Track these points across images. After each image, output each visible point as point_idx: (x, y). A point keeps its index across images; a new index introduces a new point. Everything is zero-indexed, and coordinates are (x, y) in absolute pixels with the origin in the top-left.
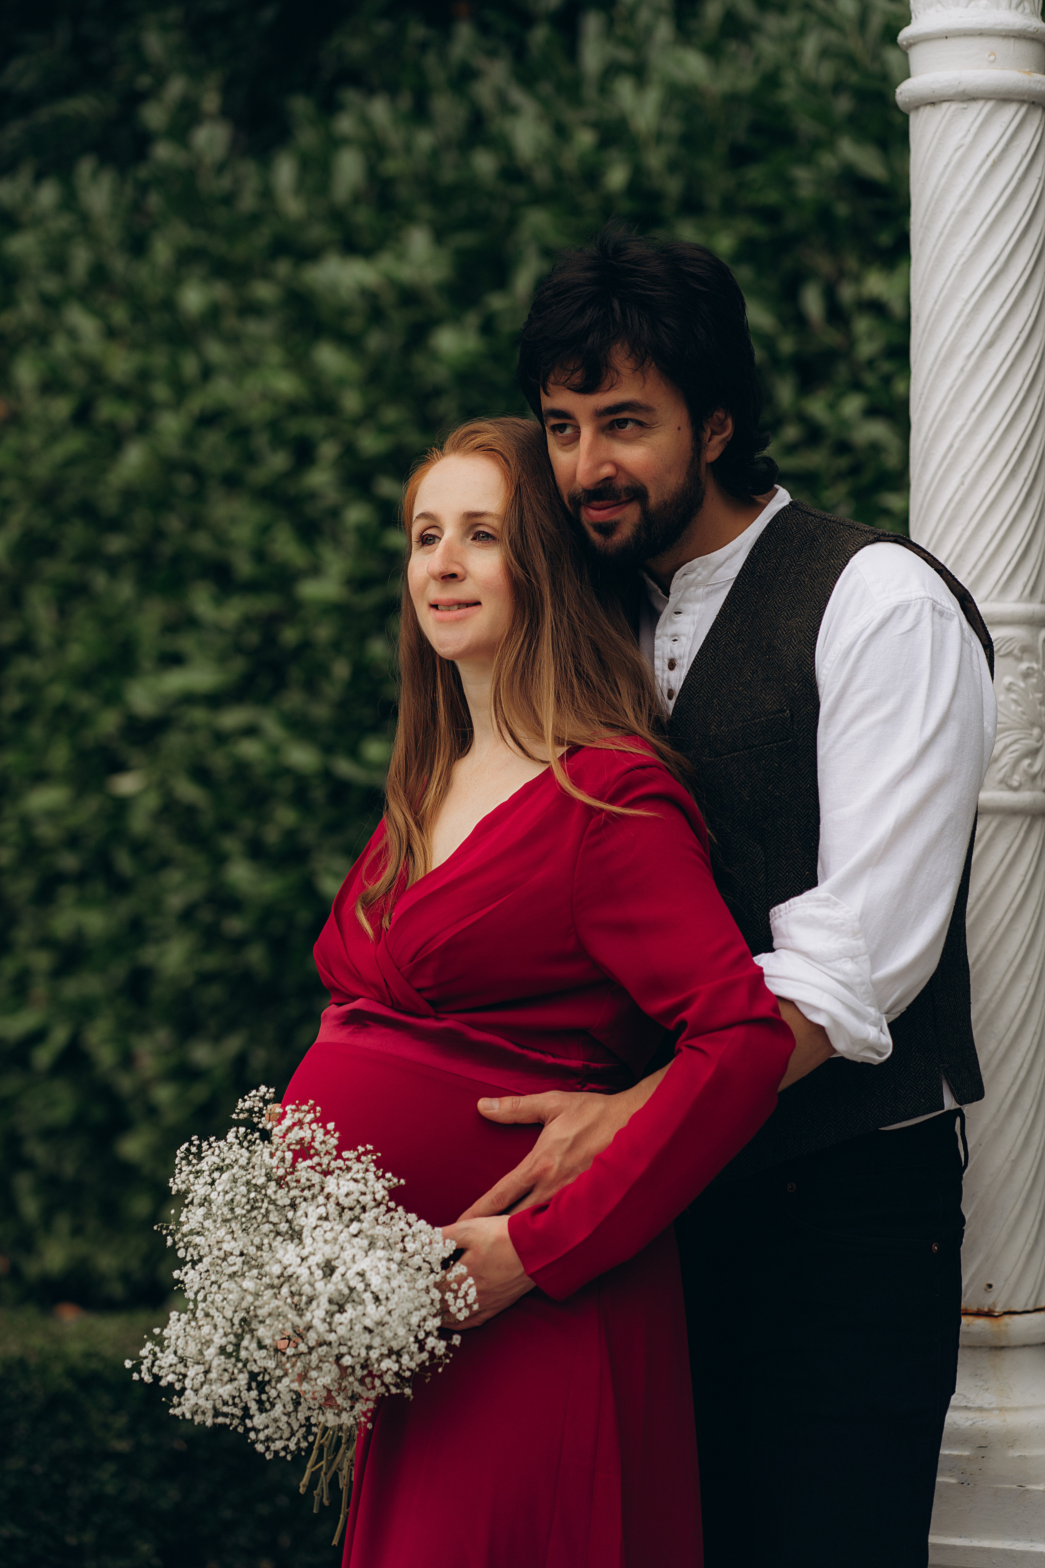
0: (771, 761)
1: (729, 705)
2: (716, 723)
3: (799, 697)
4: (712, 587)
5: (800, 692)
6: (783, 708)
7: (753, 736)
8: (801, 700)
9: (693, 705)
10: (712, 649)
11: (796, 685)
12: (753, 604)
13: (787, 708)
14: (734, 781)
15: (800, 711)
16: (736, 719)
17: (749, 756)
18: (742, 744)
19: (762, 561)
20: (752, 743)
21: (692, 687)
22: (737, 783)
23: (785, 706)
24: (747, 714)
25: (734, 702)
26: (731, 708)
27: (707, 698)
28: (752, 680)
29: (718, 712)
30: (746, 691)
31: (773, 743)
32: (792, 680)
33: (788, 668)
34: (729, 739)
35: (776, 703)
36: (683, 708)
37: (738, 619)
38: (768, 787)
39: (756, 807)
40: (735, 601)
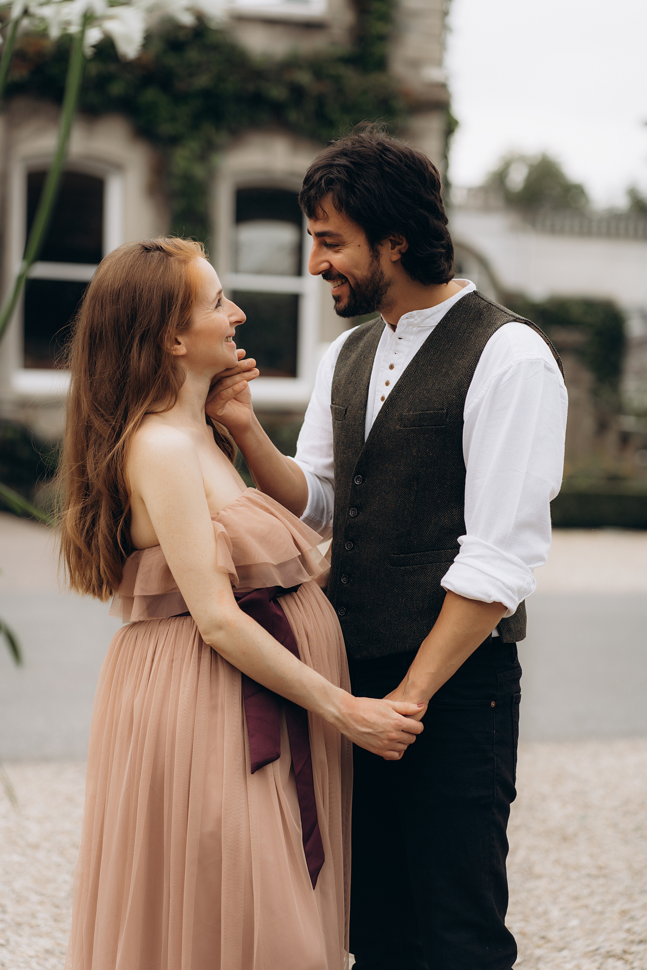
1: (417, 400)
2: (408, 408)
3: (454, 404)
5: (455, 401)
6: (444, 408)
7: (424, 420)
8: (454, 406)
9: (399, 396)
10: (415, 366)
11: (455, 397)
12: (442, 345)
13: (446, 408)
14: (411, 443)
15: (452, 411)
16: (419, 408)
17: (420, 431)
18: (418, 423)
19: (452, 322)
20: (423, 424)
22: (412, 444)
23: (445, 407)
24: (425, 407)
25: (420, 399)
26: (418, 402)
27: (407, 394)
28: (431, 389)
29: (411, 403)
30: (427, 394)
32: (453, 394)
33: (453, 387)
34: (412, 419)
35: (440, 404)
37: (432, 351)
38: (427, 450)
39: (418, 459)
40: (432, 341)
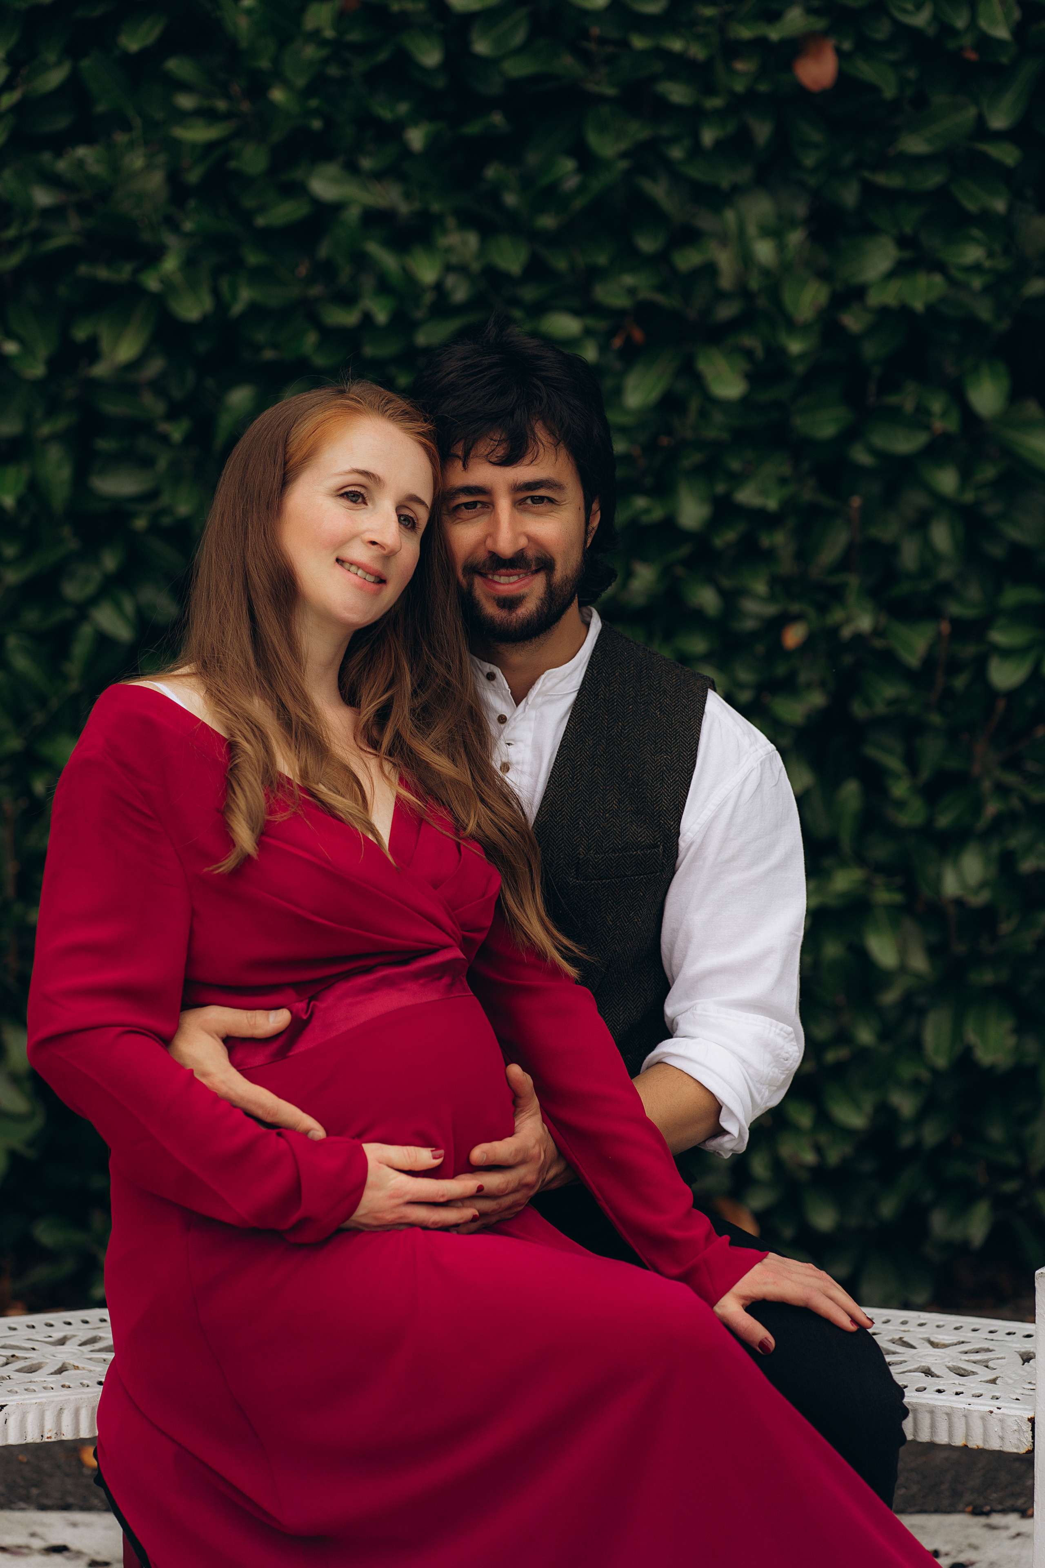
0: (638, 890)
4: (549, 697)
21: (554, 803)
31: (643, 875)
36: (546, 823)
